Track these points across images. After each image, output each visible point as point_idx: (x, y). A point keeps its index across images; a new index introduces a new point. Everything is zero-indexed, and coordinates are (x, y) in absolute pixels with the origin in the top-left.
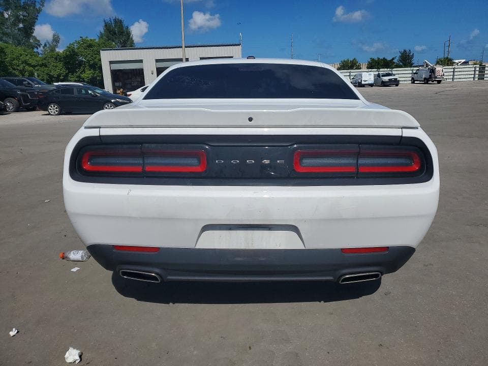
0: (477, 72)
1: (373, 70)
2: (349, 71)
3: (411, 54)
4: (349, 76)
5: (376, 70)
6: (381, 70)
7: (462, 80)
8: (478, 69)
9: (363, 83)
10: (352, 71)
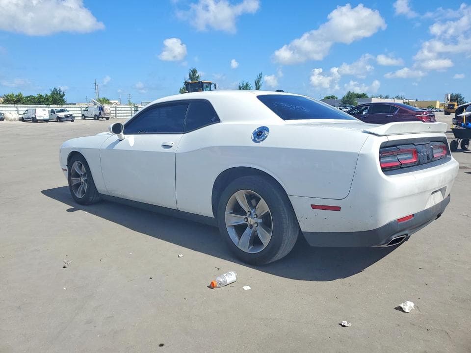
0: (133, 112)
1: (42, 106)
2: (16, 105)
3: (62, 93)
4: (17, 110)
5: (46, 106)
6: (51, 106)
7: (123, 117)
8: (133, 109)
9: (38, 118)
10: (19, 106)
